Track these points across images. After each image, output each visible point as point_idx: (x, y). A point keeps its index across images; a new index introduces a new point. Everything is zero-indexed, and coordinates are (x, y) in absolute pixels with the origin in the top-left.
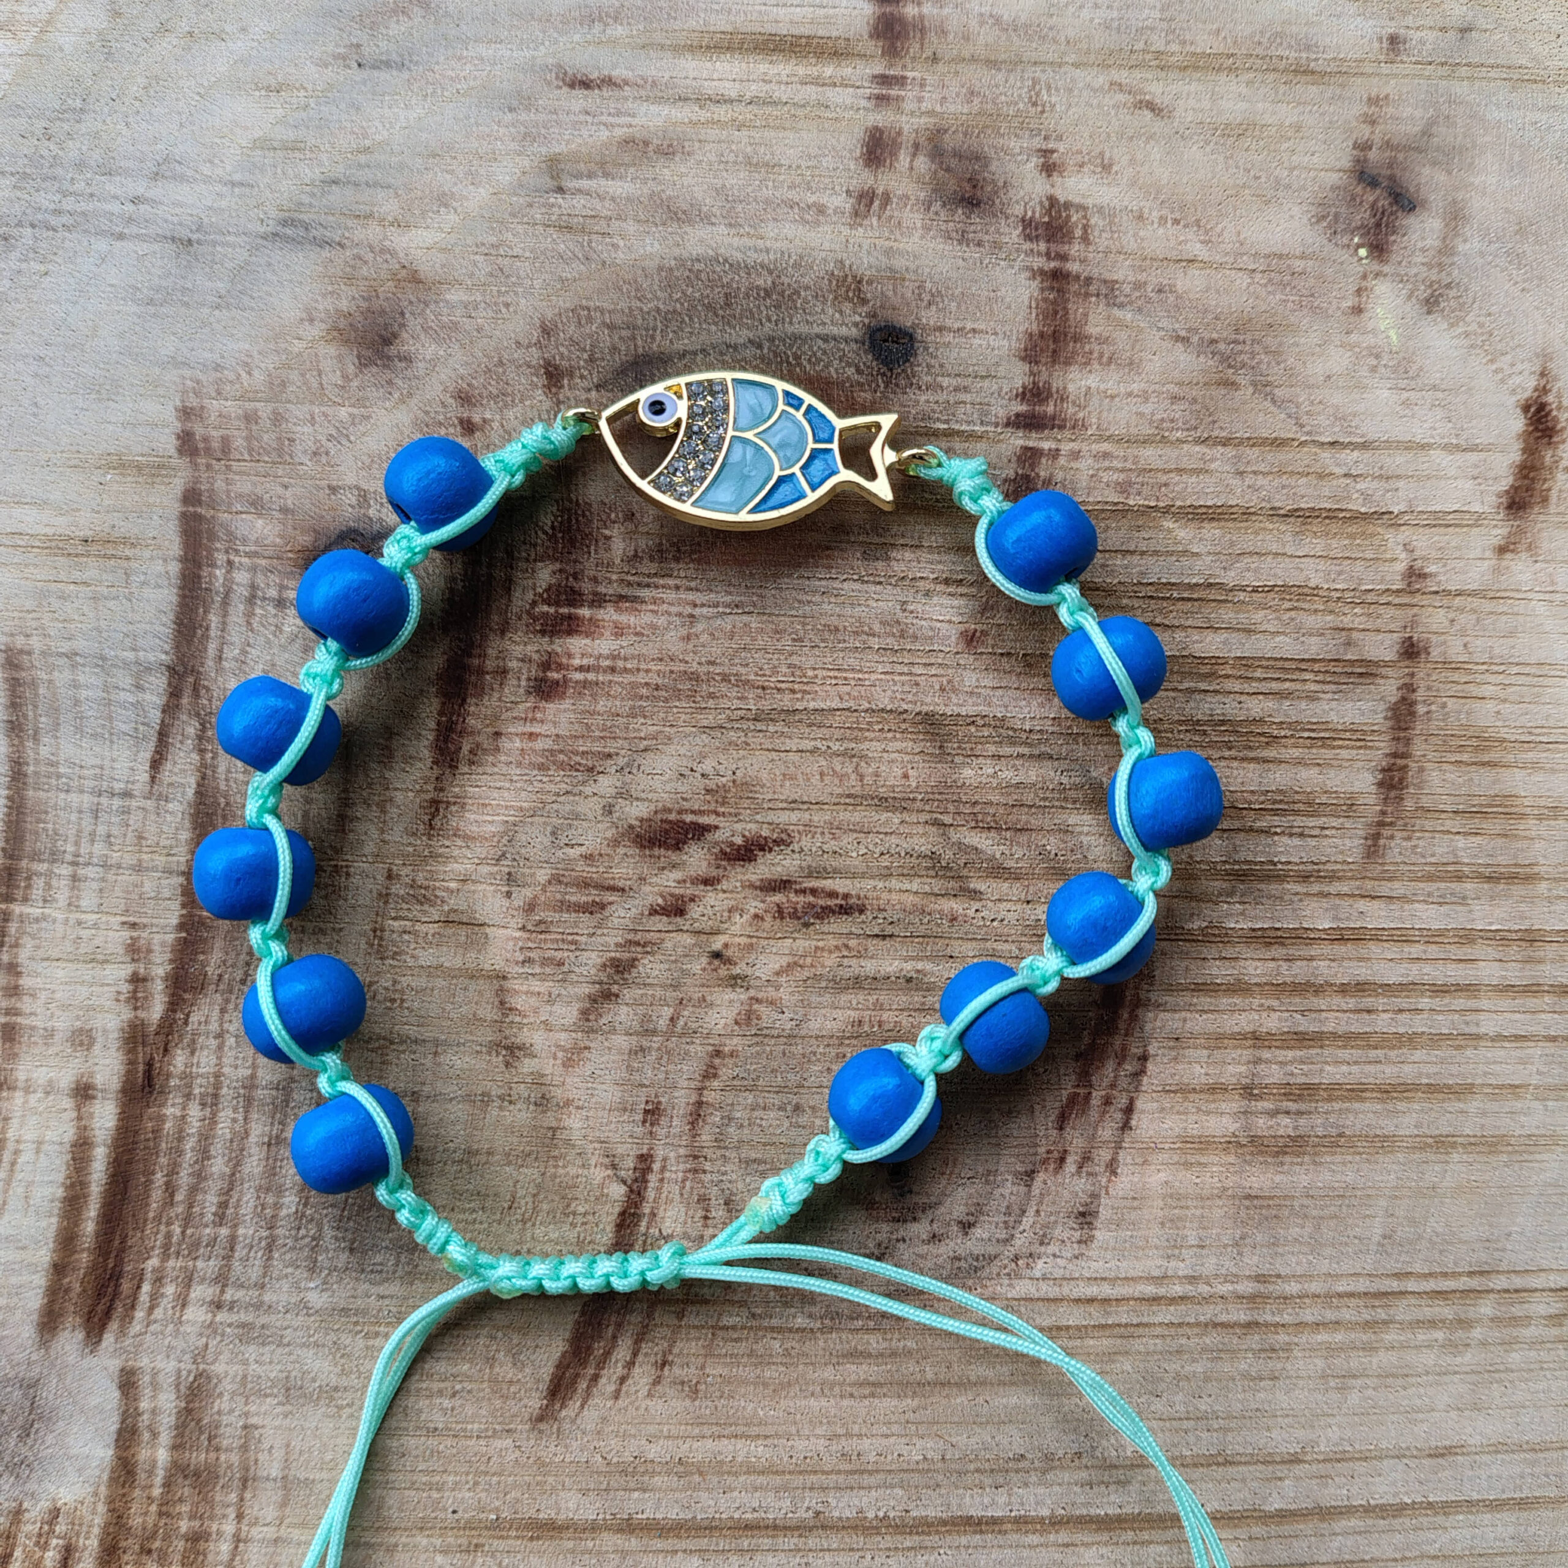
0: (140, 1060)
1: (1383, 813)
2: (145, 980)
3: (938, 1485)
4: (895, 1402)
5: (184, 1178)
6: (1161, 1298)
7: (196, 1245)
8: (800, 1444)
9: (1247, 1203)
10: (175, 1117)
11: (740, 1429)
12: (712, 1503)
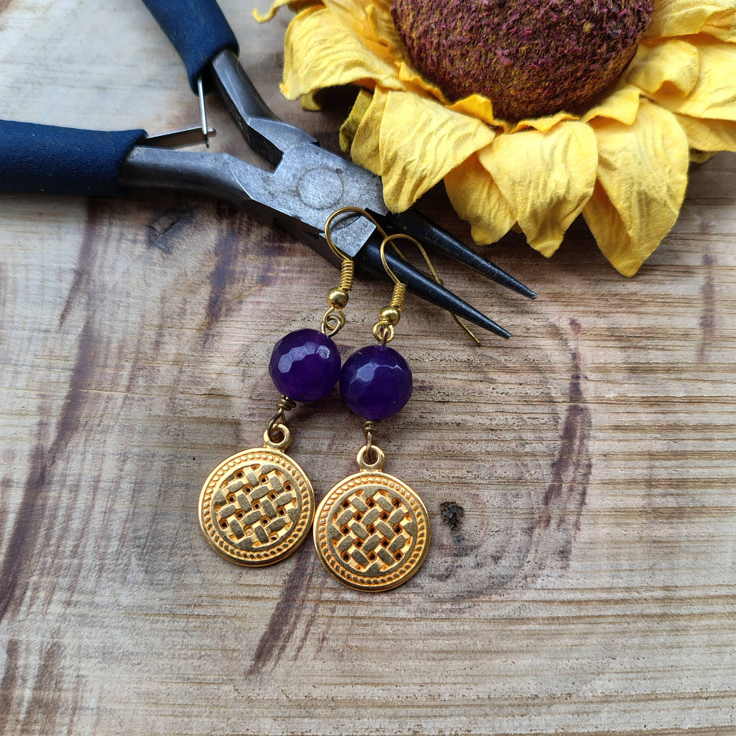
0: (39, 466)
1: (705, 339)
2: (46, 424)
3: (487, 715)
4: (459, 663)
5: (57, 530)
6: (611, 600)
7: (59, 568)
8: (404, 689)
9: (655, 545)
10: (55, 497)
11: (369, 680)
12: (351, 725)
